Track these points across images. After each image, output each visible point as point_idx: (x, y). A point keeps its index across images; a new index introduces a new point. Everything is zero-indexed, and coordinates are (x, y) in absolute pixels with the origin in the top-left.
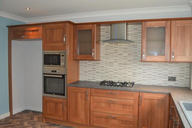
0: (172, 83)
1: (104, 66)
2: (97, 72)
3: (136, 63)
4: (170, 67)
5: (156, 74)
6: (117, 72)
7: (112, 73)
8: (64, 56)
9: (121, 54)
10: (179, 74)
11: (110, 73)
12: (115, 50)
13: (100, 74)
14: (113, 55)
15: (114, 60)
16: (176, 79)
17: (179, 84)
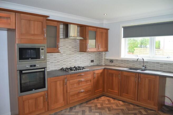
0: (92, 64)
1: (57, 57)
2: (51, 63)
3: (76, 53)
4: (92, 54)
5: (86, 59)
6: (65, 60)
7: (62, 62)
8: (44, 49)
9: (68, 47)
10: (95, 58)
11: (60, 62)
12: (64, 44)
13: (53, 64)
14: (62, 48)
15: (63, 51)
16: (94, 61)
17: (95, 63)
